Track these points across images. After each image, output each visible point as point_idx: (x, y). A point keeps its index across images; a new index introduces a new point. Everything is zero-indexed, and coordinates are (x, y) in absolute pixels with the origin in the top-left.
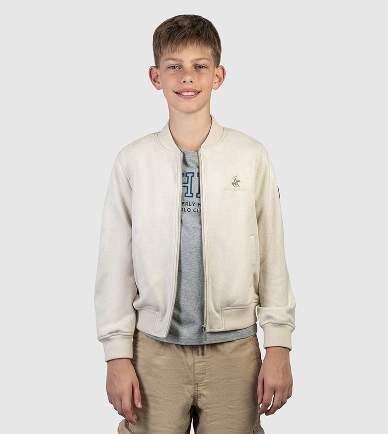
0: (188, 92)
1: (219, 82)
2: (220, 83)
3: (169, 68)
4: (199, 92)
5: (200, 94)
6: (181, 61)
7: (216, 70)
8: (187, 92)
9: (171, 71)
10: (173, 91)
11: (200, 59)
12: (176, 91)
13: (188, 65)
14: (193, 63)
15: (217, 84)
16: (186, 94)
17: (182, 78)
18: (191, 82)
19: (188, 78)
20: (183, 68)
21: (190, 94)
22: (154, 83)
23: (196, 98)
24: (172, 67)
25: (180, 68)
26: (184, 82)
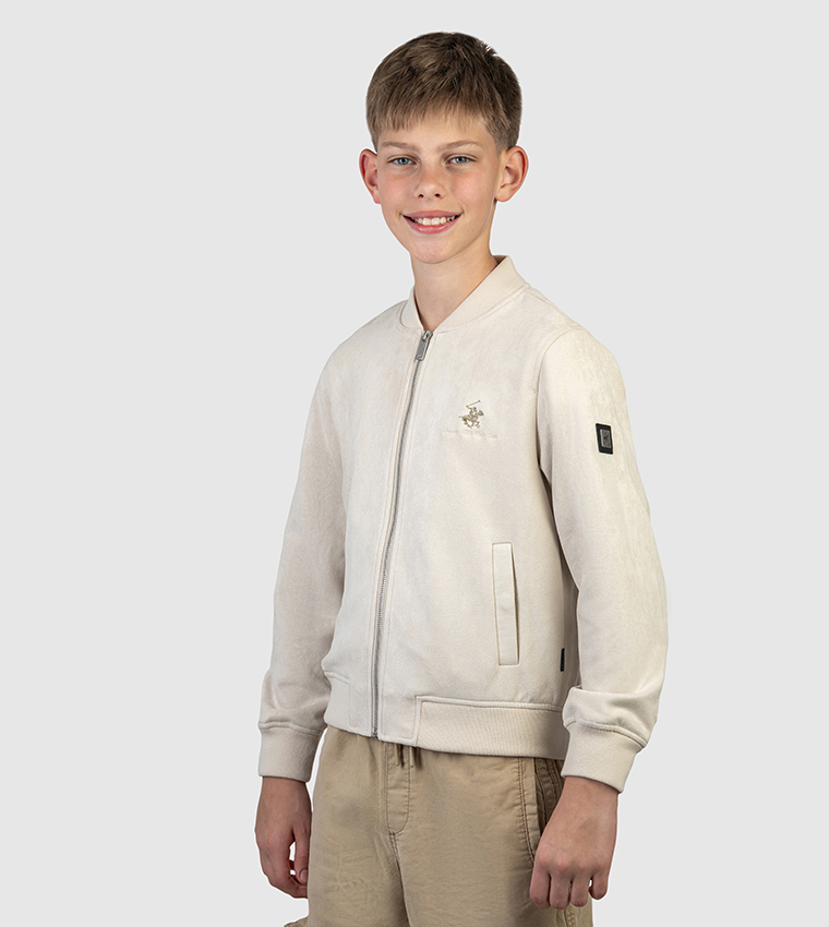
0: (431, 217)
1: (513, 183)
2: (515, 185)
3: (392, 161)
4: (457, 217)
5: (460, 219)
6: (414, 148)
7: (504, 159)
8: (428, 217)
9: (397, 169)
10: (400, 214)
11: (458, 144)
12: (406, 213)
13: (430, 158)
14: (441, 154)
15: (507, 189)
16: (426, 222)
17: (417, 187)
18: (438, 195)
19: (429, 189)
20: (421, 163)
21: (436, 222)
22: (371, 187)
23: (449, 231)
24: (399, 159)
25: (414, 163)
26: (421, 196)
